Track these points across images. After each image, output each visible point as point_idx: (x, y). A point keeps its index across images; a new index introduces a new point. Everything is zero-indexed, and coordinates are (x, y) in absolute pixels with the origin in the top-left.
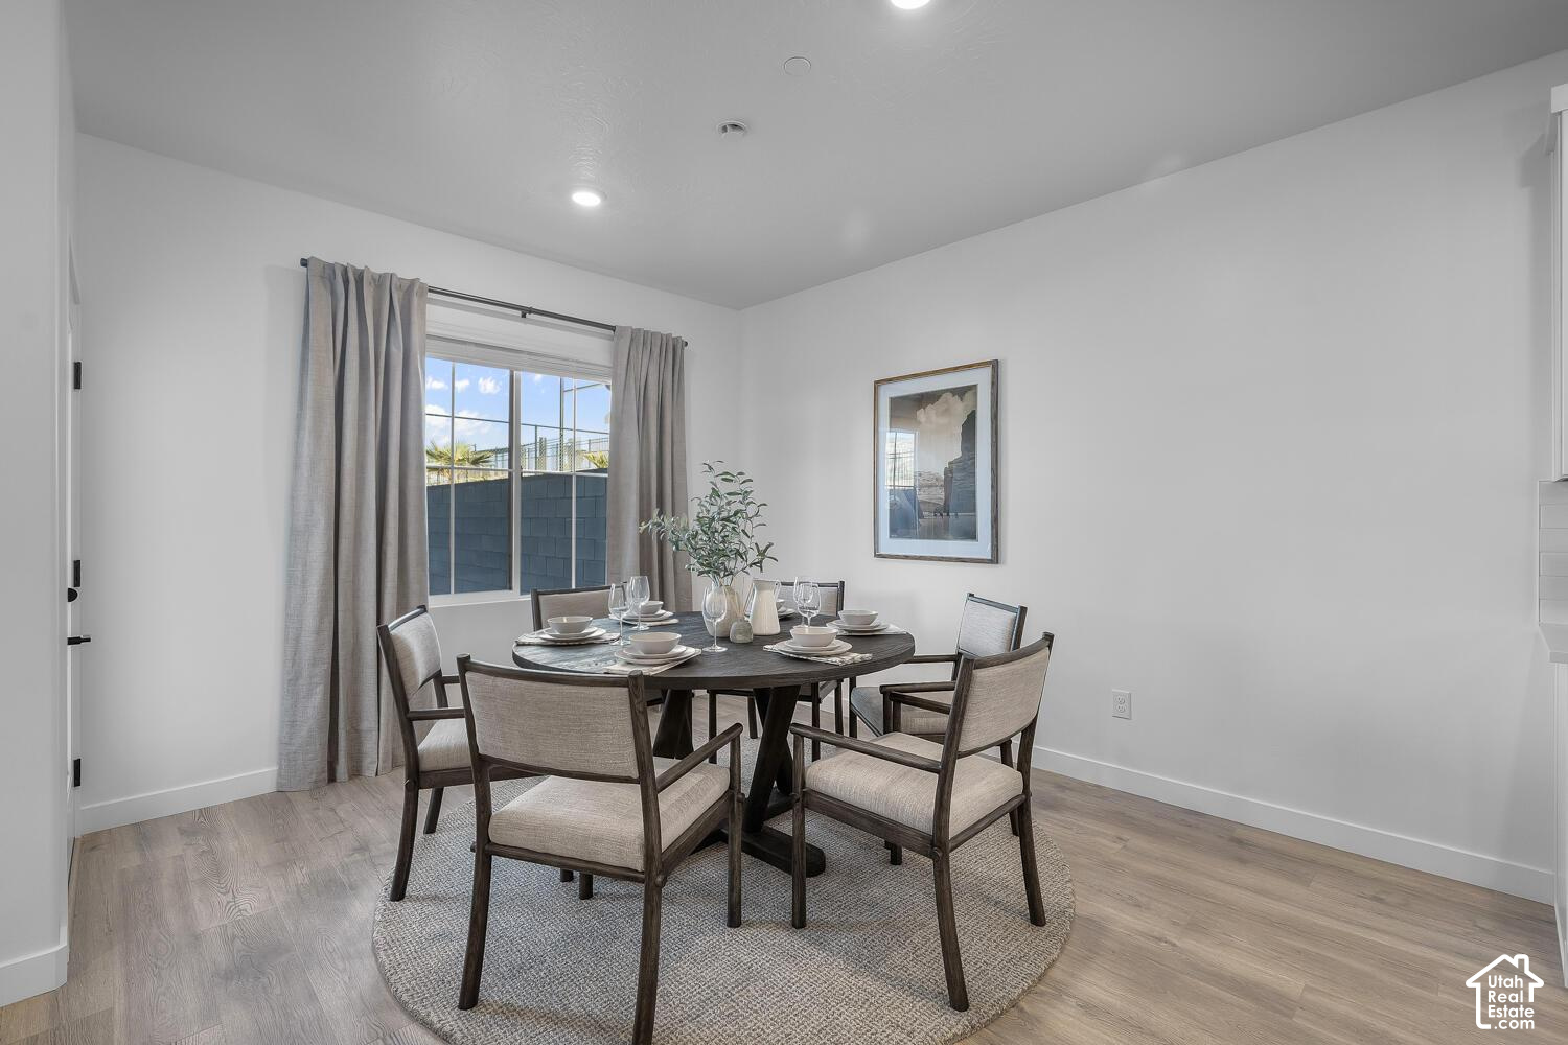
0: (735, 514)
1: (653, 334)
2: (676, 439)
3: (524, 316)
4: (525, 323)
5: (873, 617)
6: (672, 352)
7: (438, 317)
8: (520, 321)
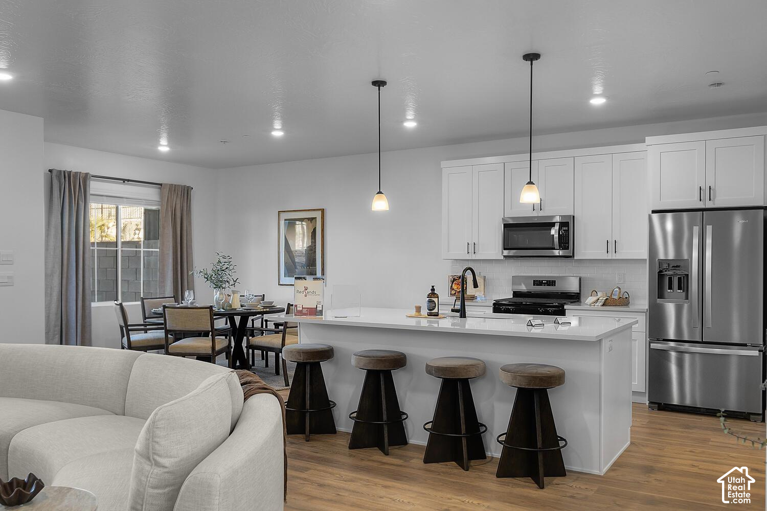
0: (226, 268)
1: (178, 185)
2: (188, 233)
3: (124, 182)
4: (124, 184)
5: (272, 302)
6: (185, 192)
7: (95, 187)
8: (123, 185)
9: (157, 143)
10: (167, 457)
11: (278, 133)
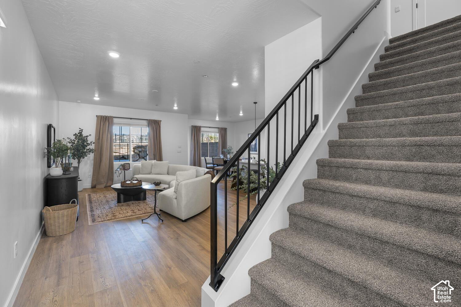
1: (223, 128)
3: (209, 128)
7: (202, 129)
9: (216, 118)
10: (179, 180)
11: (241, 114)
